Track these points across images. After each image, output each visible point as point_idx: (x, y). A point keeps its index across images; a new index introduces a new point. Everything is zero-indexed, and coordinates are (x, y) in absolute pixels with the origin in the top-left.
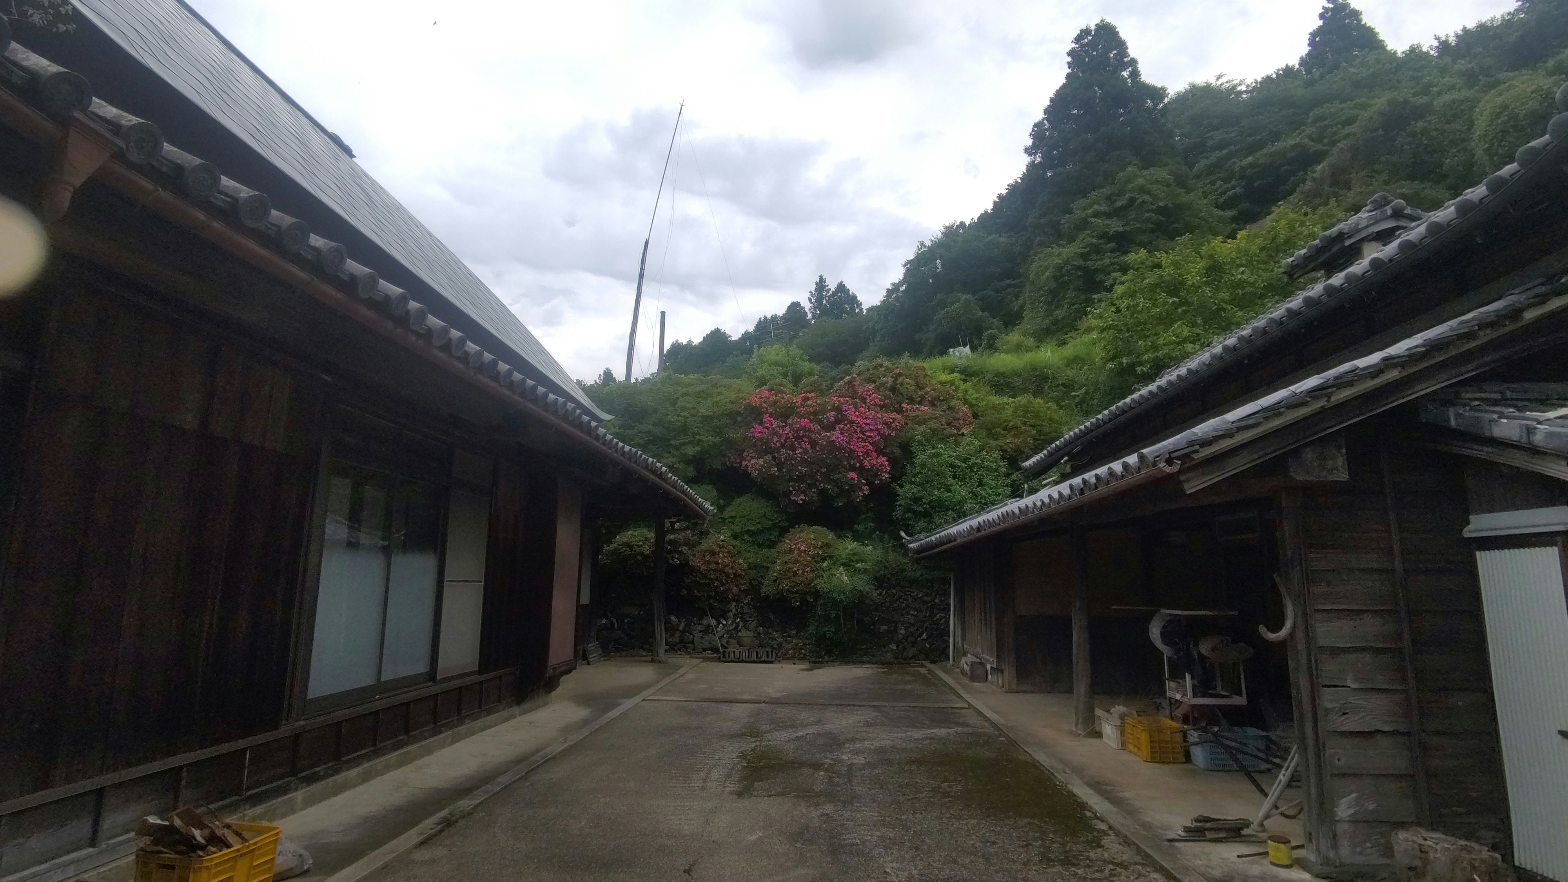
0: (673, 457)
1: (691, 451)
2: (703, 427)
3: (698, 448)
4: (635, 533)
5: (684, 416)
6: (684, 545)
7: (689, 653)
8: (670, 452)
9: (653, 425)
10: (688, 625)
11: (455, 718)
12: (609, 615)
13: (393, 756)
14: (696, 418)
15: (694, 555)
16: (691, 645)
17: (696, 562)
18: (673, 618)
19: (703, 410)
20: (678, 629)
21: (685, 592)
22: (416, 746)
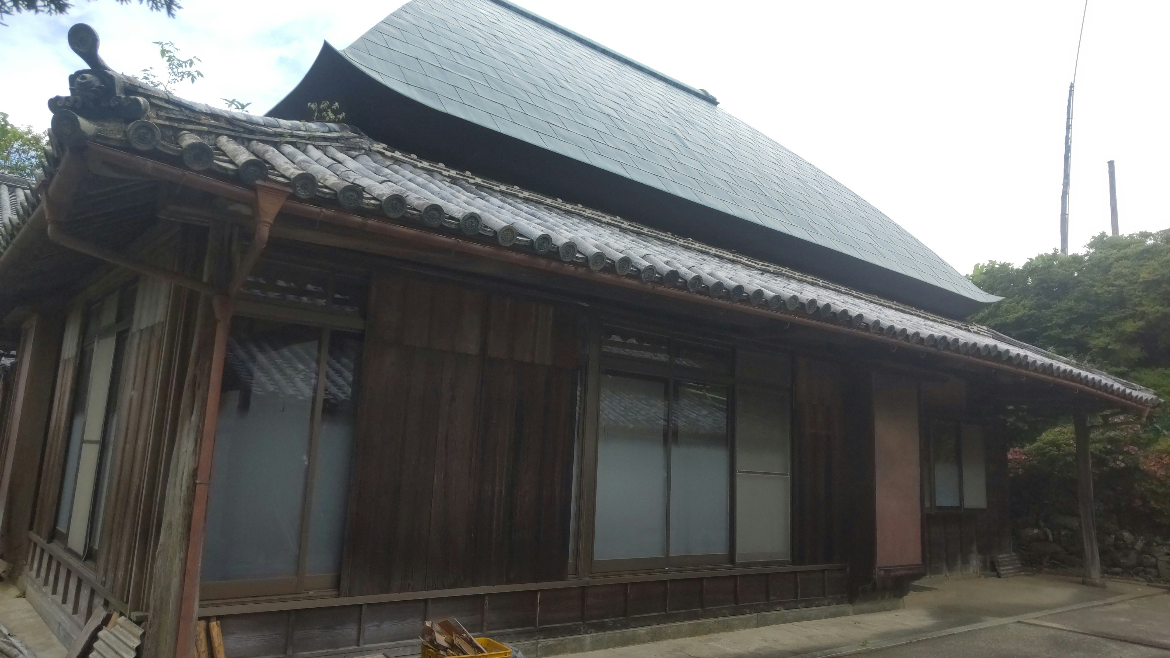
0: (1107, 336)
1: (1129, 327)
2: (1147, 296)
3: (1141, 323)
4: (1065, 430)
5: (1119, 286)
6: (1131, 444)
7: (1150, 581)
8: (1101, 331)
9: (1075, 301)
10: (1148, 544)
11: (762, 602)
12: (1042, 524)
13: (685, 625)
14: (1135, 286)
15: (1147, 457)
16: (1153, 571)
17: (1149, 465)
18: (1126, 534)
19: (1144, 275)
20: (1133, 549)
21: (1138, 502)
22: (712, 620)
